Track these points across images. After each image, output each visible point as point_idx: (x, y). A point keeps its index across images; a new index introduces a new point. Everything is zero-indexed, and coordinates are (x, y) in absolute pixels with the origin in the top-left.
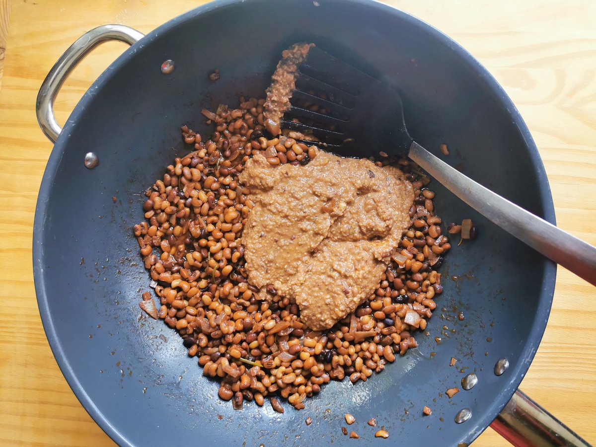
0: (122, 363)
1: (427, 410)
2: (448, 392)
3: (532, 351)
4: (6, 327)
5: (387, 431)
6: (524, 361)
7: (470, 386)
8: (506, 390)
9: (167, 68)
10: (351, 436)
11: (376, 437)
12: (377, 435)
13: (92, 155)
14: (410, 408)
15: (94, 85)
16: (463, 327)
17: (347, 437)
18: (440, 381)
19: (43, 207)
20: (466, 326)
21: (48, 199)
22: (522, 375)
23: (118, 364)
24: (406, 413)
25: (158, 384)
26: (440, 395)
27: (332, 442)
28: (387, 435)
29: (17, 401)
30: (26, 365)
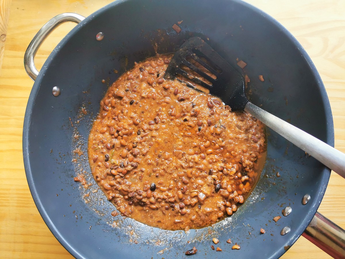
0: (76, 212)
1: (263, 231)
2: (274, 219)
3: (324, 187)
4: (4, 197)
5: (239, 245)
6: (320, 193)
7: (287, 214)
8: (310, 212)
9: (99, 38)
10: (217, 250)
11: (232, 249)
12: (233, 248)
13: (57, 88)
14: (252, 231)
15: (58, 46)
16: (280, 181)
17: (215, 251)
18: (269, 213)
19: (29, 117)
20: (281, 180)
21: (32, 112)
22: (320, 202)
23: (74, 212)
24: (250, 234)
25: (98, 224)
26: (270, 221)
27: (206, 254)
28: (239, 248)
29: (10, 242)
30: (16, 220)
